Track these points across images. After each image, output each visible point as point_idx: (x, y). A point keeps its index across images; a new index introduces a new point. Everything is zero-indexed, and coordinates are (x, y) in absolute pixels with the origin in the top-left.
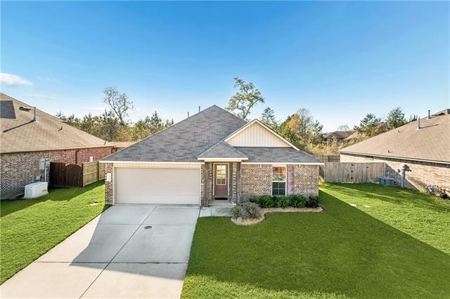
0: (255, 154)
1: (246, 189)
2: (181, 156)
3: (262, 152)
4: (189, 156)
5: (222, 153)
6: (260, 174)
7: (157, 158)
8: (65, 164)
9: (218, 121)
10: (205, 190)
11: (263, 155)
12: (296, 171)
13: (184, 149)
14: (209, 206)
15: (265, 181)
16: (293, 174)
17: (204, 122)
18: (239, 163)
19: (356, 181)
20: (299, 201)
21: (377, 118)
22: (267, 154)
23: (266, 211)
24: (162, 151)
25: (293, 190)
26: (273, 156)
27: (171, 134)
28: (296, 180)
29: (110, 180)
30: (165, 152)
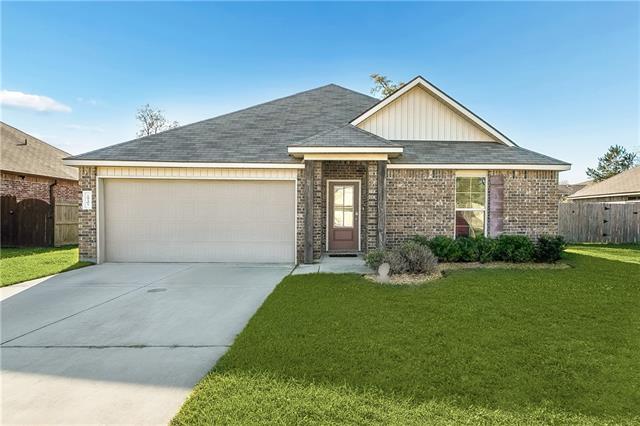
0: (417, 151)
1: (398, 225)
2: (254, 154)
3: (432, 149)
4: (271, 154)
5: (344, 141)
6: (429, 191)
7: (198, 156)
8: (15, 198)
9: (337, 105)
10: (306, 228)
11: (435, 153)
12: (507, 185)
13: (260, 143)
14: (314, 263)
15: (438, 209)
16: (501, 194)
17: (308, 105)
18: (381, 165)
19: (613, 239)
20: (517, 247)
21: (628, 152)
22: (443, 151)
23: (444, 267)
24: (212, 145)
25: (501, 227)
26: (458, 154)
27: (237, 122)
28: (508, 206)
29: (90, 207)
30: (219, 147)
